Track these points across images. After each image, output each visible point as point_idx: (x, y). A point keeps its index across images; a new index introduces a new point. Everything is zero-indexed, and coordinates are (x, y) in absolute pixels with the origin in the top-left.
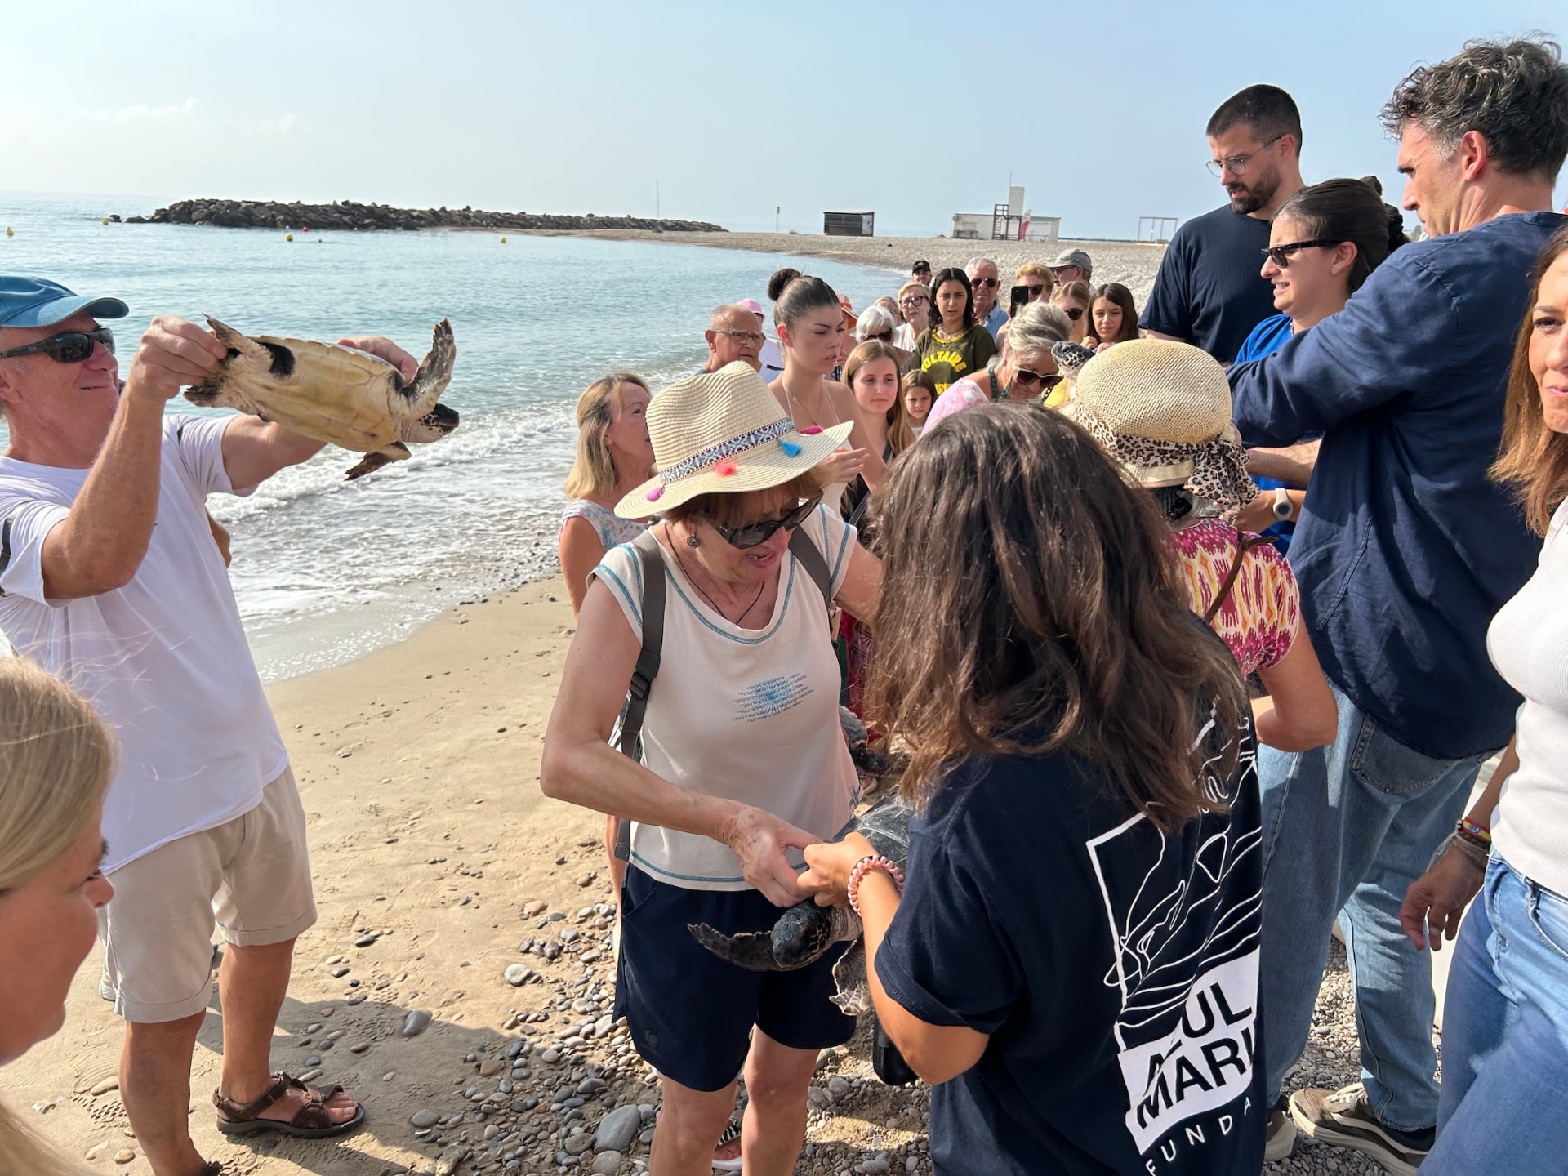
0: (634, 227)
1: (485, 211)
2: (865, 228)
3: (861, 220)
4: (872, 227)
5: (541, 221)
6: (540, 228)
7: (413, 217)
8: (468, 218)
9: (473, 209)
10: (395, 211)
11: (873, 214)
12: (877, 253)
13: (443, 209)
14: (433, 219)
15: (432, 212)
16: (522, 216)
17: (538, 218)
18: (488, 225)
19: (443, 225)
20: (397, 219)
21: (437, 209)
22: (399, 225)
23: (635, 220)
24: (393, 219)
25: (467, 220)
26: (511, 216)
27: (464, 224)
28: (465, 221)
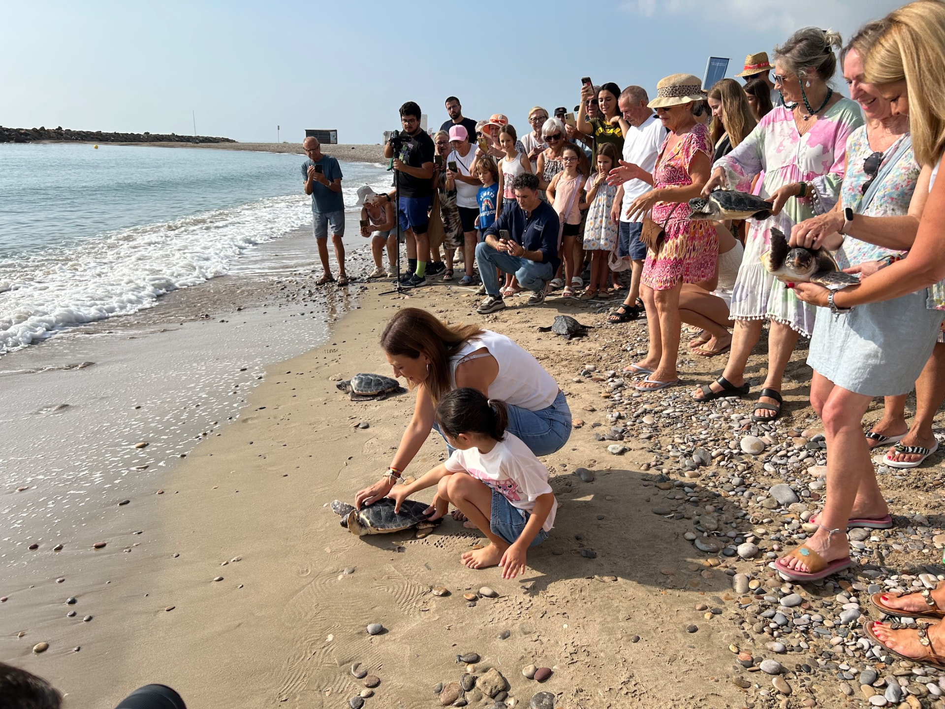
0: (178, 141)
1: (72, 130)
2: (332, 139)
3: (329, 134)
4: (336, 139)
5: (114, 137)
6: (113, 141)
7: (22, 134)
8: (62, 135)
9: (64, 129)
10: (7, 130)
11: (336, 131)
12: (346, 153)
13: (43, 128)
14: (36, 135)
15: (34, 129)
16: (99, 133)
17: (111, 134)
18: (77, 139)
19: (44, 139)
20: (10, 135)
21: (38, 128)
22: (12, 139)
23: (177, 136)
24: (7, 135)
25: (60, 136)
26: (92, 133)
27: (58, 139)
28: (59, 136)
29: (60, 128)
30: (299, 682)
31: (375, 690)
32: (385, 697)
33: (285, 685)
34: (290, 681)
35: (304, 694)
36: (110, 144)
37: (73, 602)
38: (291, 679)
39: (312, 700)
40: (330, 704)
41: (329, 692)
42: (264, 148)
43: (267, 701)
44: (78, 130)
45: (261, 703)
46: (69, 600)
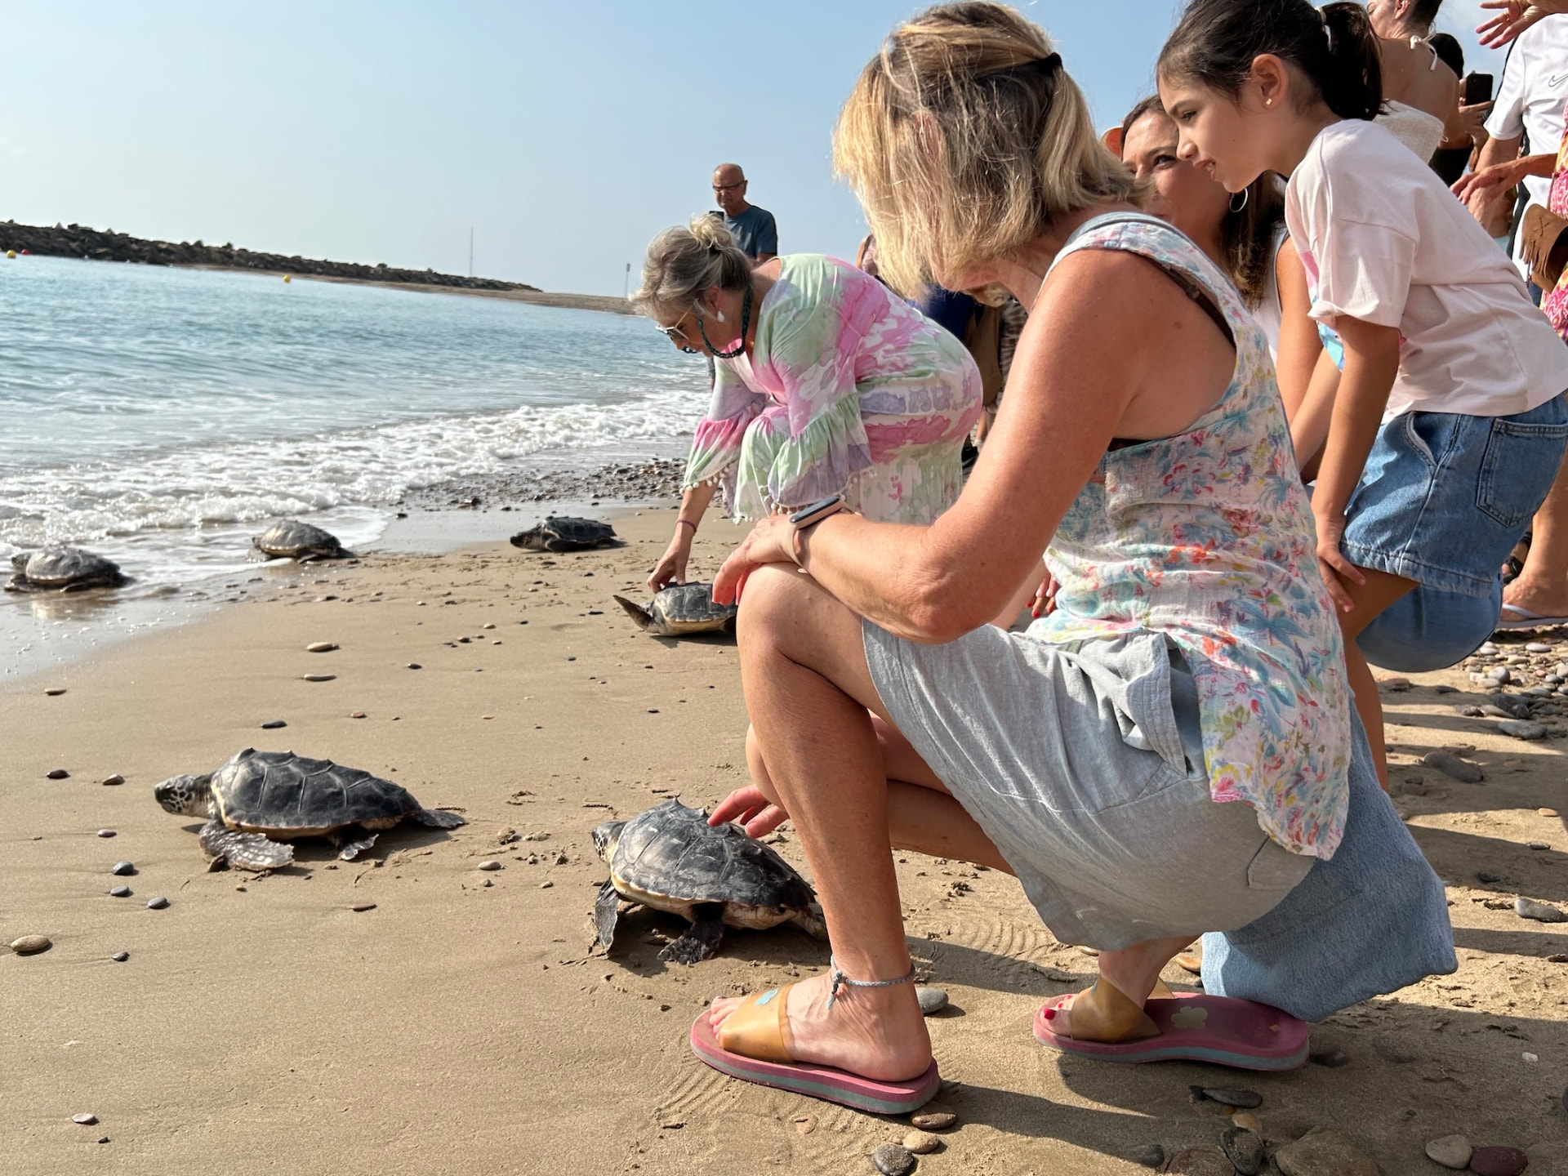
0: (437, 283)
1: (251, 250)
5: (322, 267)
6: (320, 274)
7: (161, 250)
8: (230, 257)
9: (236, 248)
10: (137, 241)
13: (199, 244)
14: (187, 253)
15: (185, 245)
16: (297, 259)
18: (256, 266)
19: (198, 262)
20: (140, 250)
21: (192, 243)
23: (436, 275)
24: (135, 251)
25: (228, 259)
26: (284, 259)
27: (224, 263)
28: (226, 259)
29: (229, 246)
30: (714, 1091)
31: (946, 1138)
32: (981, 1158)
33: (674, 1092)
34: (686, 1088)
35: (732, 1120)
36: (315, 279)
37: (127, 871)
38: (692, 1082)
39: (756, 1136)
40: (814, 1153)
41: (806, 1125)
42: (595, 304)
43: (621, 1123)
44: (260, 251)
45: (605, 1125)
46: (119, 866)
